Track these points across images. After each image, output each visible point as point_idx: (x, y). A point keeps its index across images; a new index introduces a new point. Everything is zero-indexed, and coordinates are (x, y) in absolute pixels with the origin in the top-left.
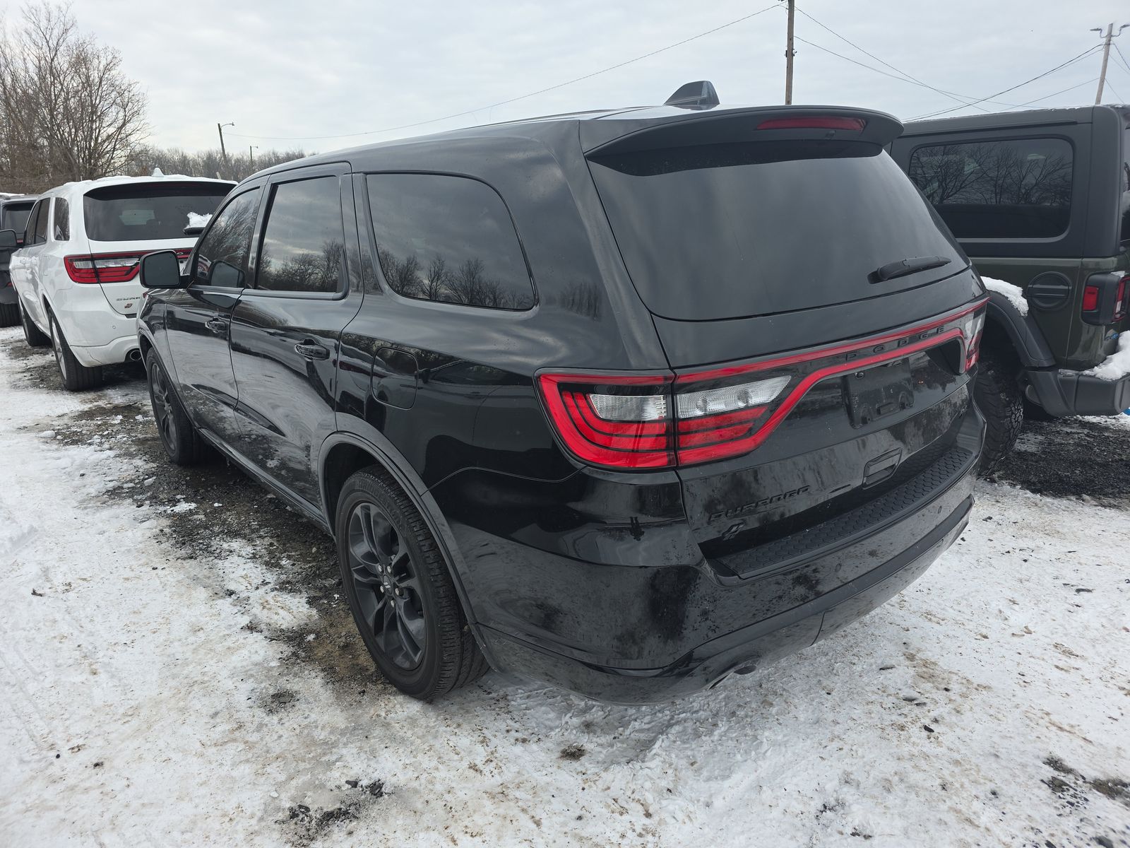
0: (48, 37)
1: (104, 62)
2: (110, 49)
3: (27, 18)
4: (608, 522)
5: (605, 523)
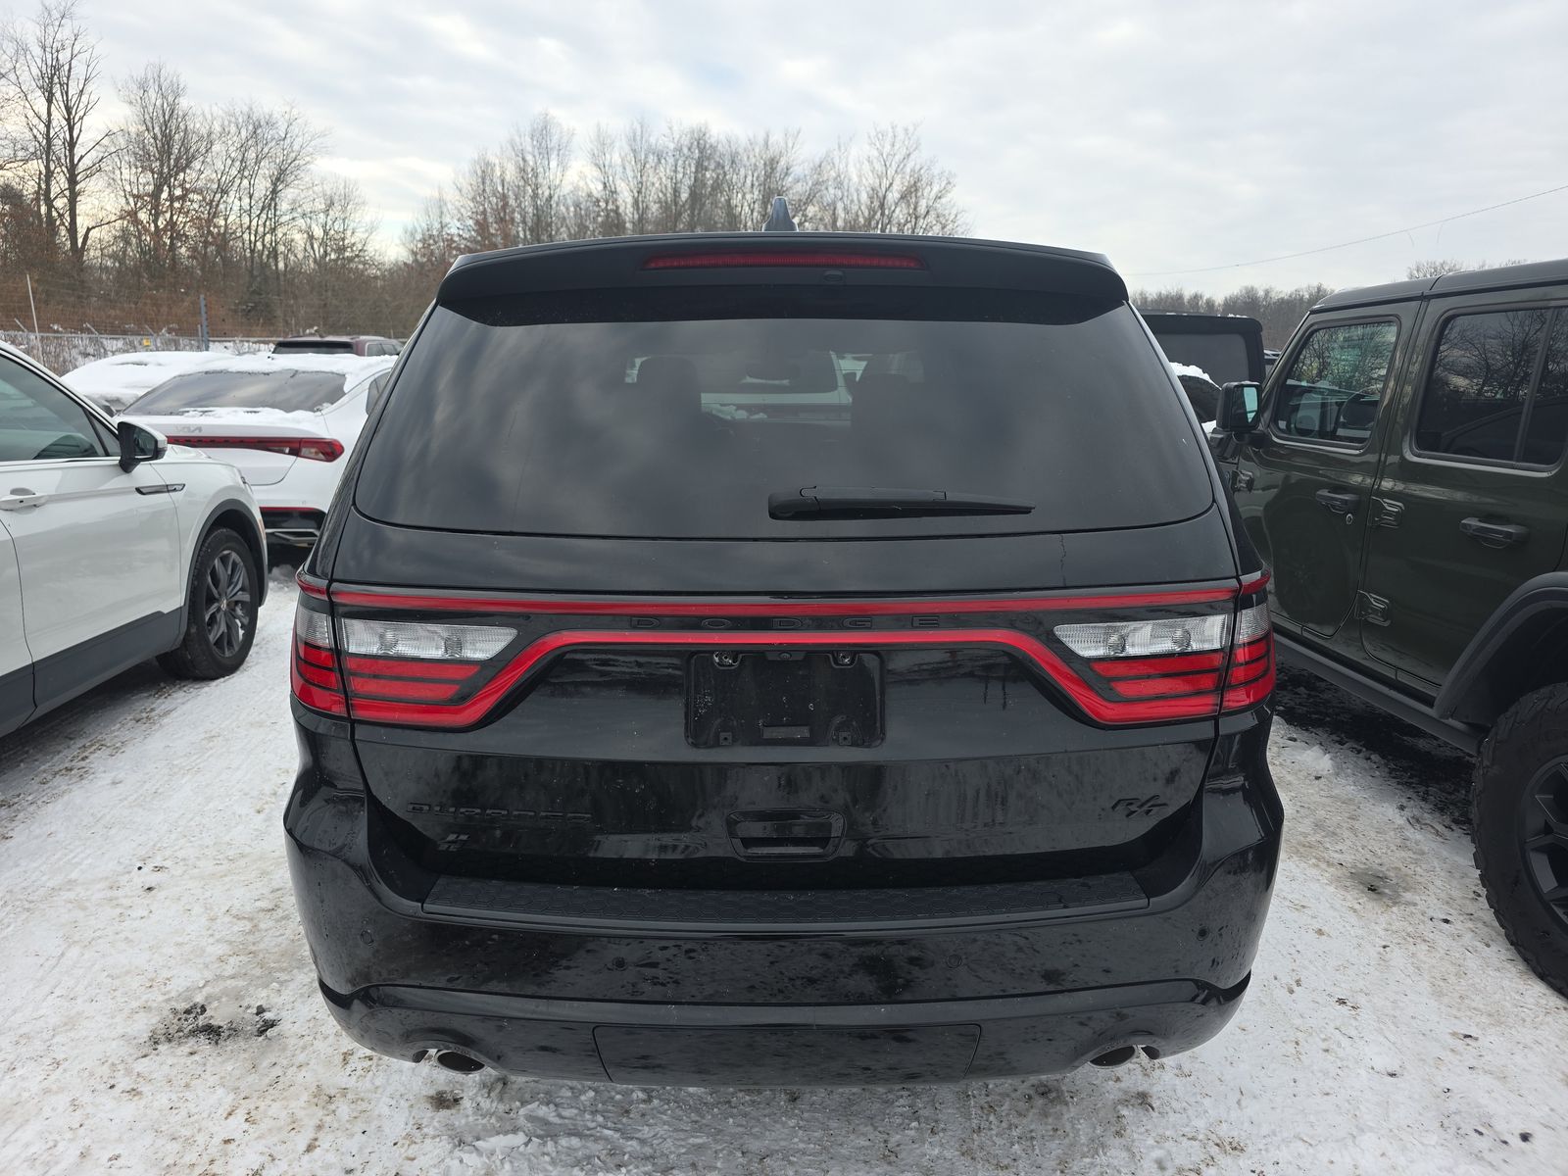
0: (888, 164)
1: (936, 189)
2: (946, 174)
3: (872, 144)
4: (339, 786)
5: (335, 787)
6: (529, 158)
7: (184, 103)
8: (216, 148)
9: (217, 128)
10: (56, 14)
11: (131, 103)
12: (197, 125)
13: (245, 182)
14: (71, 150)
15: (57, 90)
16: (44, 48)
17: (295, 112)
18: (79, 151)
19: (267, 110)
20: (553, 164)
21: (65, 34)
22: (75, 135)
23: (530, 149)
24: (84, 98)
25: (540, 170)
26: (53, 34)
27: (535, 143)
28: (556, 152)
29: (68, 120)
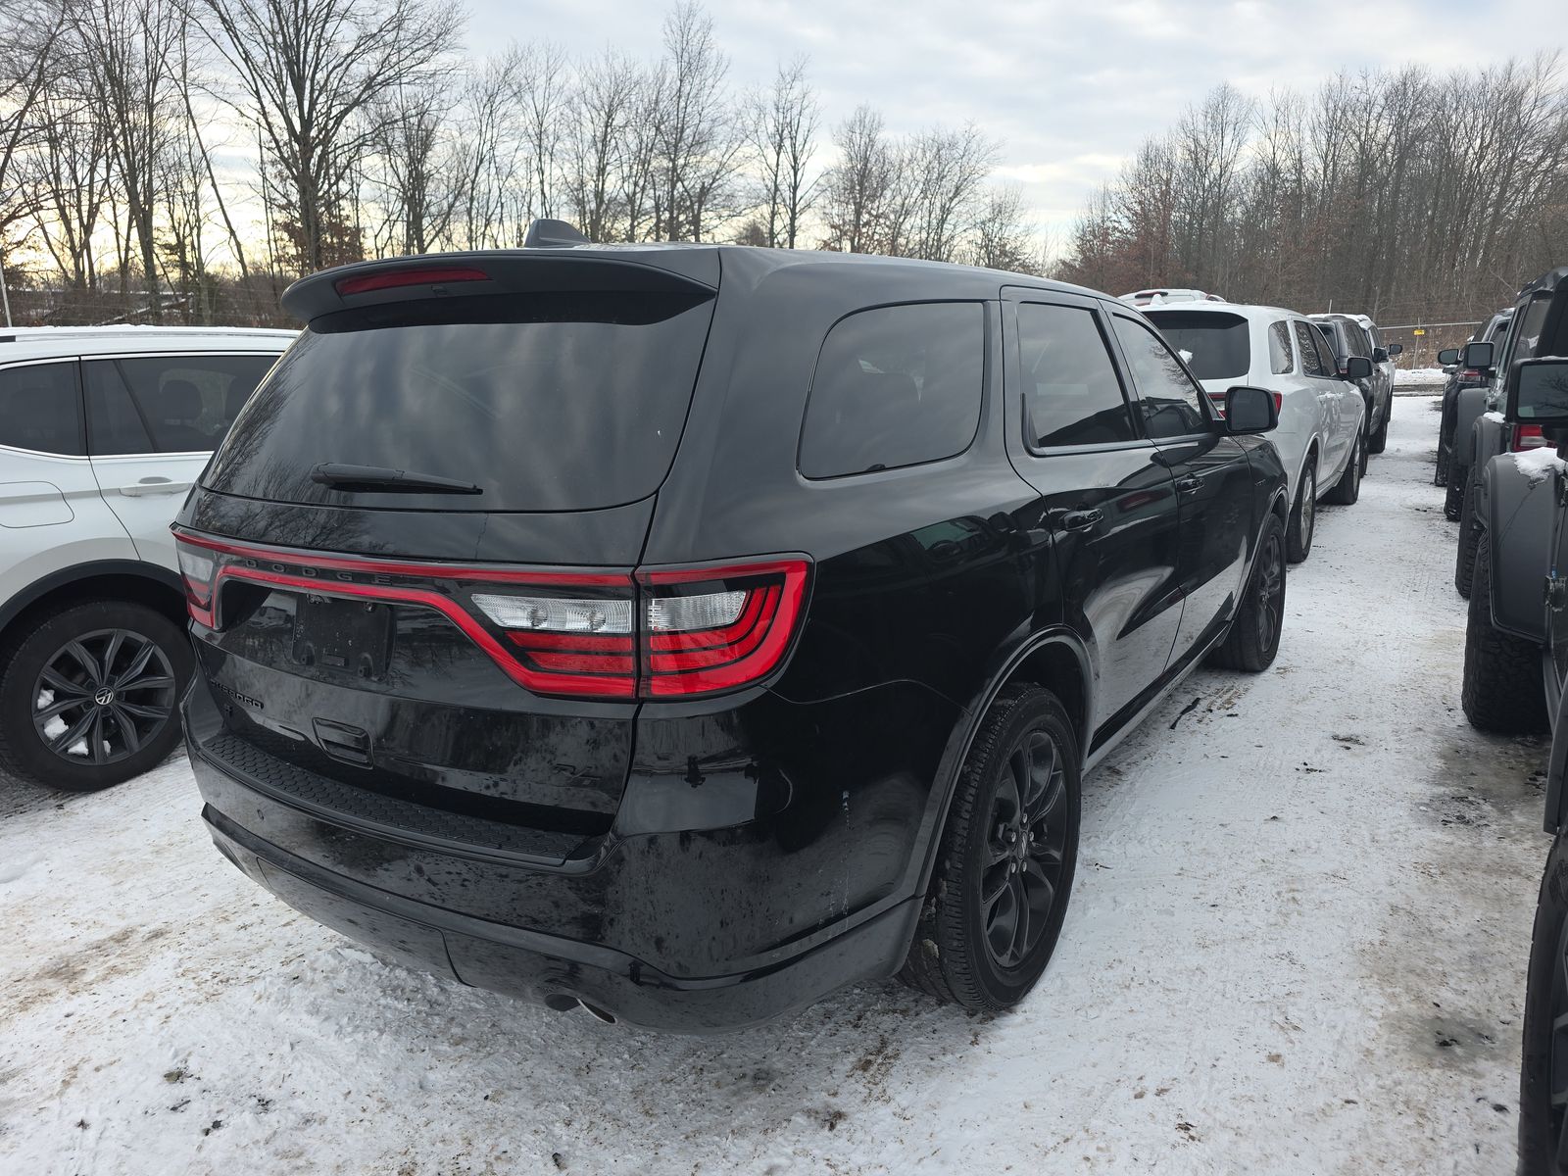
6: (1201, 137)
7: (883, 137)
8: (907, 173)
9: (907, 155)
10: (788, 79)
11: (842, 145)
12: (892, 154)
13: (927, 202)
14: (794, 193)
15: (787, 143)
16: (778, 109)
17: (974, 129)
18: (799, 194)
19: (950, 132)
20: (1227, 140)
21: (796, 92)
22: (798, 180)
23: (1201, 127)
24: (807, 147)
25: (1212, 149)
26: (785, 96)
27: (1209, 120)
28: (1232, 126)
29: (794, 168)
